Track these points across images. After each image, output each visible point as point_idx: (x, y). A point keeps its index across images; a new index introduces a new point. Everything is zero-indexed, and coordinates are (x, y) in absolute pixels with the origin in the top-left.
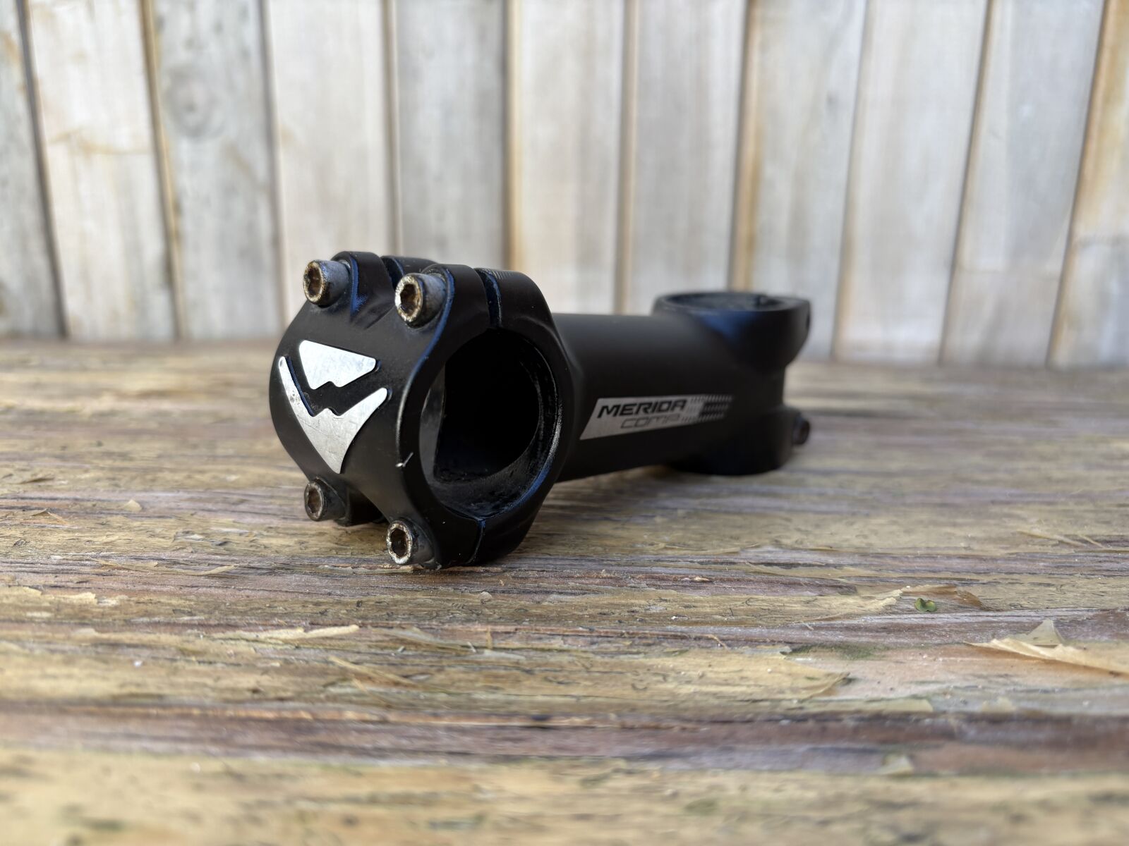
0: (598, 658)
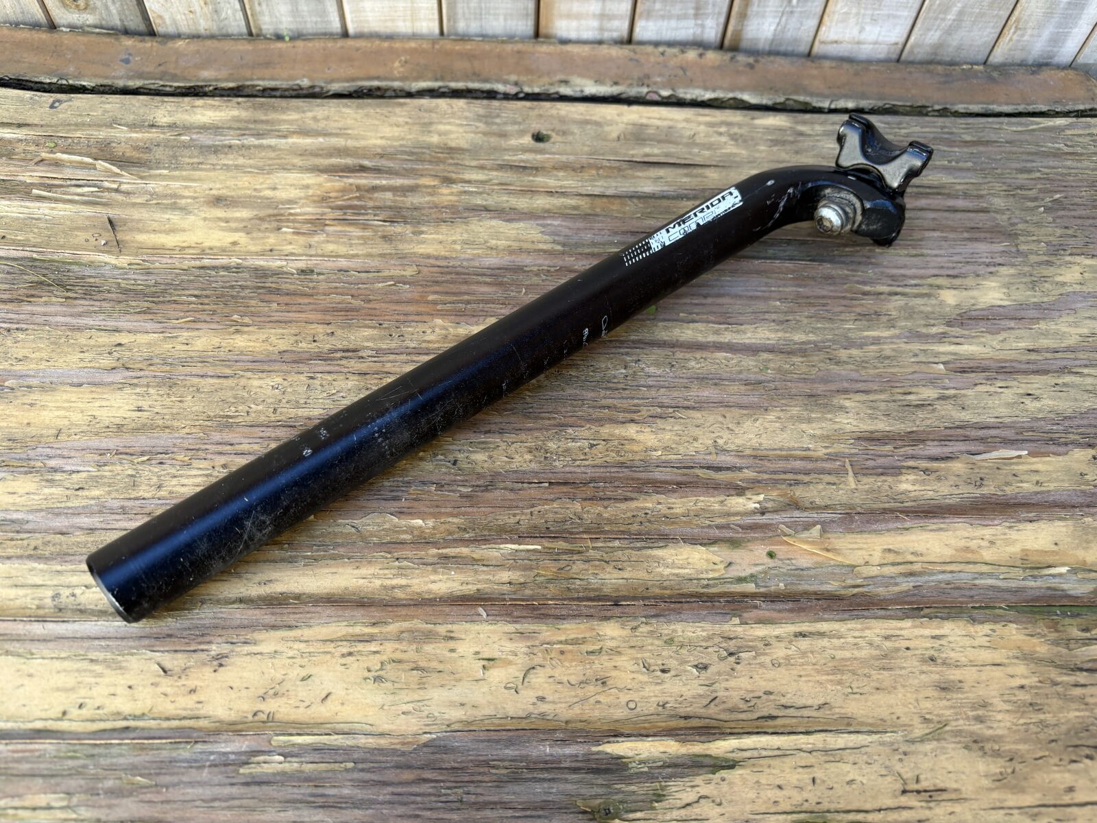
0: (633, 552)
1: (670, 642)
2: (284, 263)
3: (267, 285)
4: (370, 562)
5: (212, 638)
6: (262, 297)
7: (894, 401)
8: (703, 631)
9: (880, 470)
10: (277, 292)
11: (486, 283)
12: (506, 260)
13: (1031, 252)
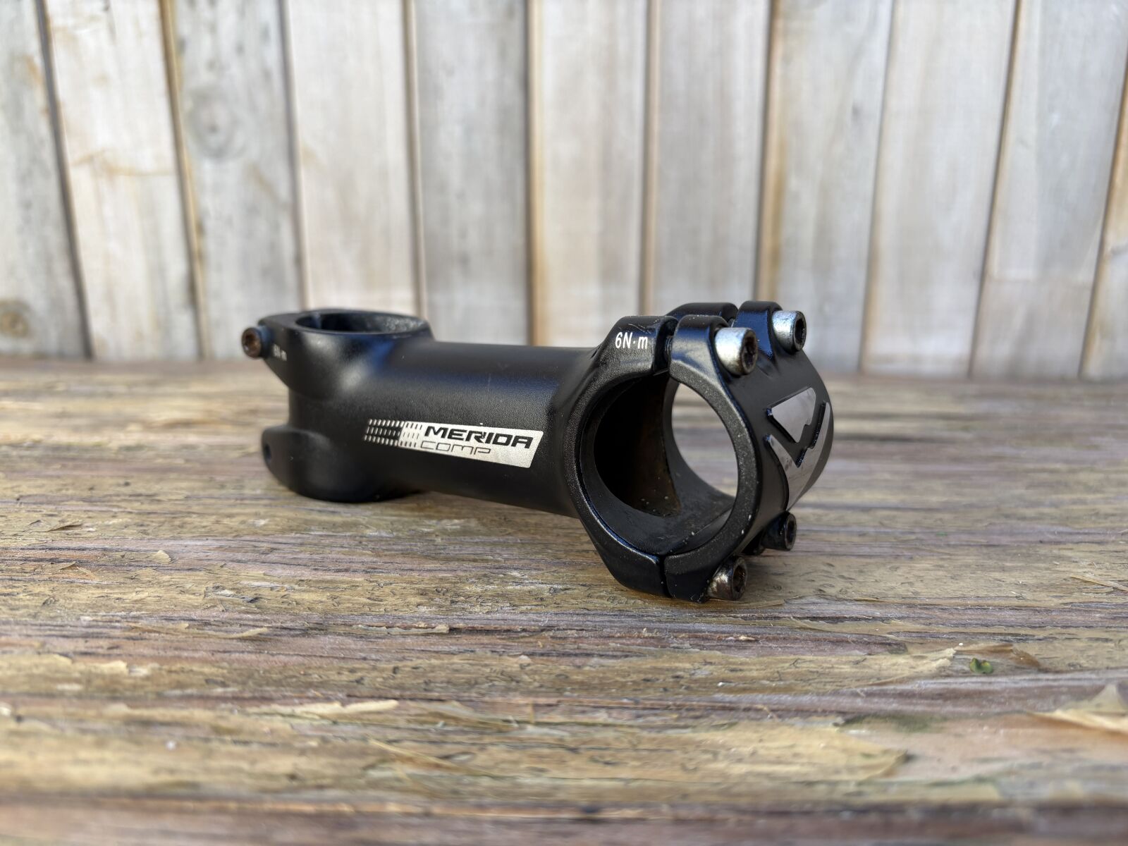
0: (645, 734)
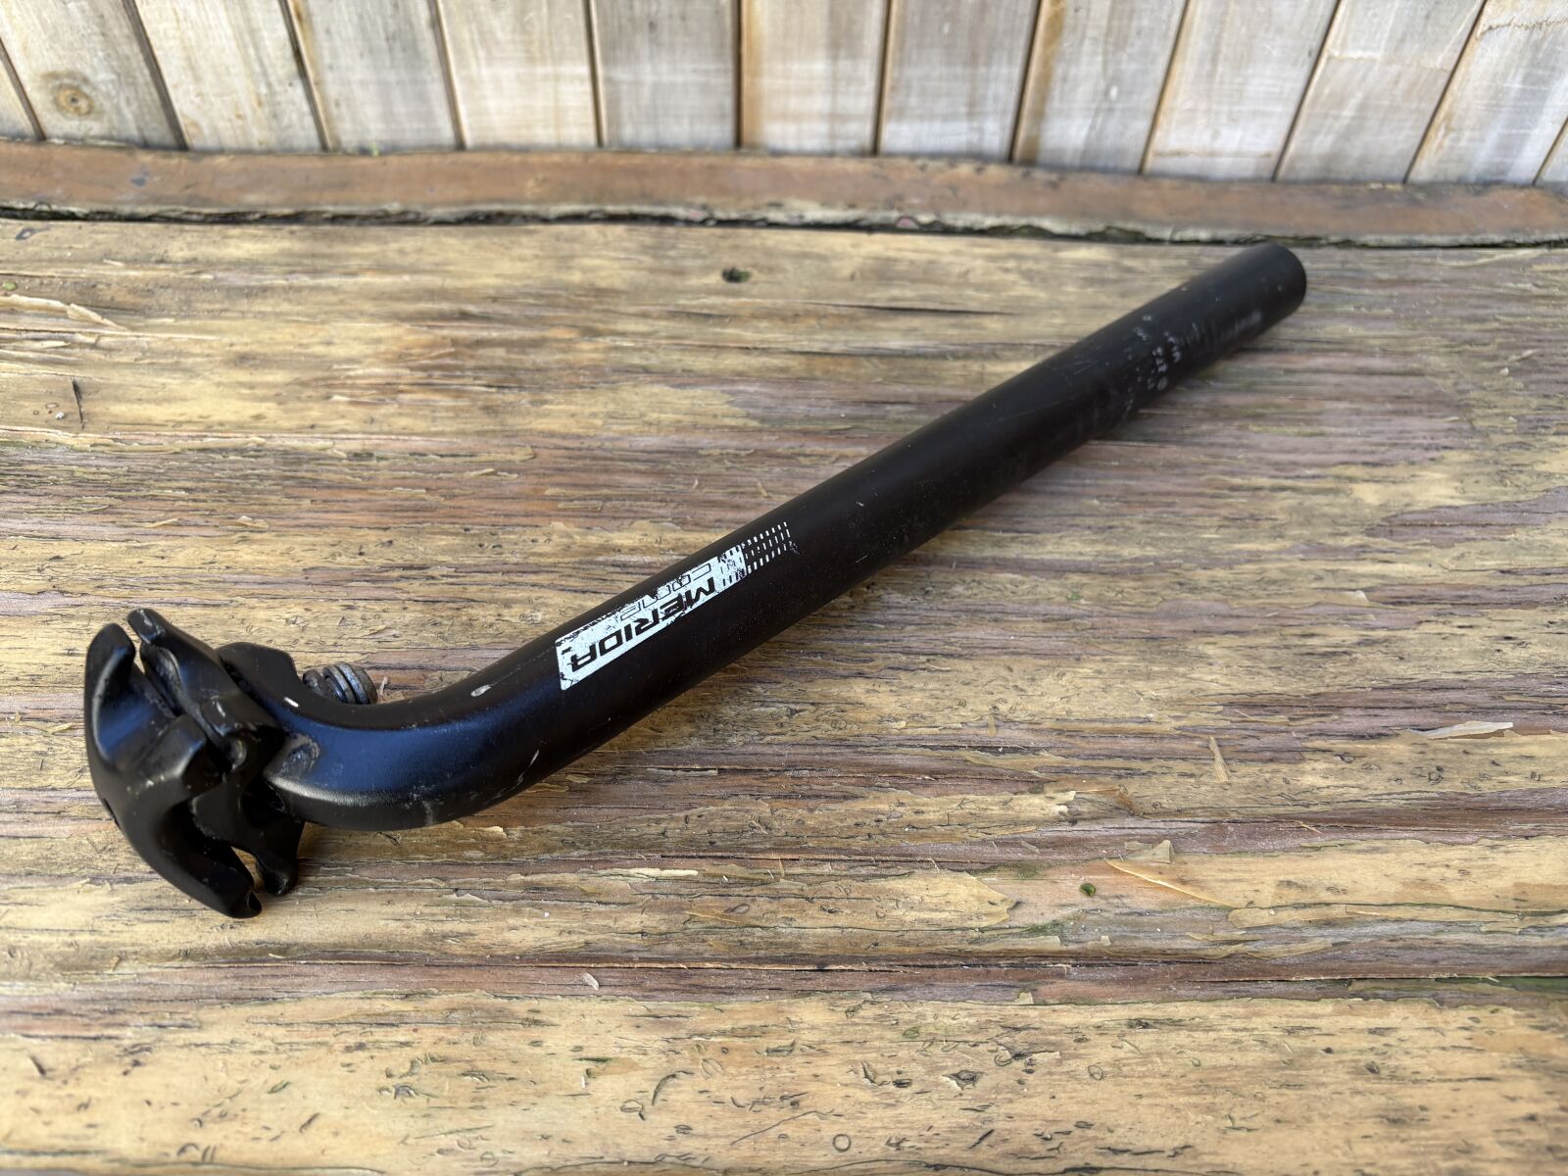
1: (912, 1033)
2: (329, 443)
3: (299, 474)
4: (410, 894)
5: (127, 1017)
6: (289, 491)
7: (1287, 647)
8: (970, 1016)
9: (1268, 754)
10: (314, 484)
11: (638, 472)
12: (671, 440)
13: (1495, 430)
